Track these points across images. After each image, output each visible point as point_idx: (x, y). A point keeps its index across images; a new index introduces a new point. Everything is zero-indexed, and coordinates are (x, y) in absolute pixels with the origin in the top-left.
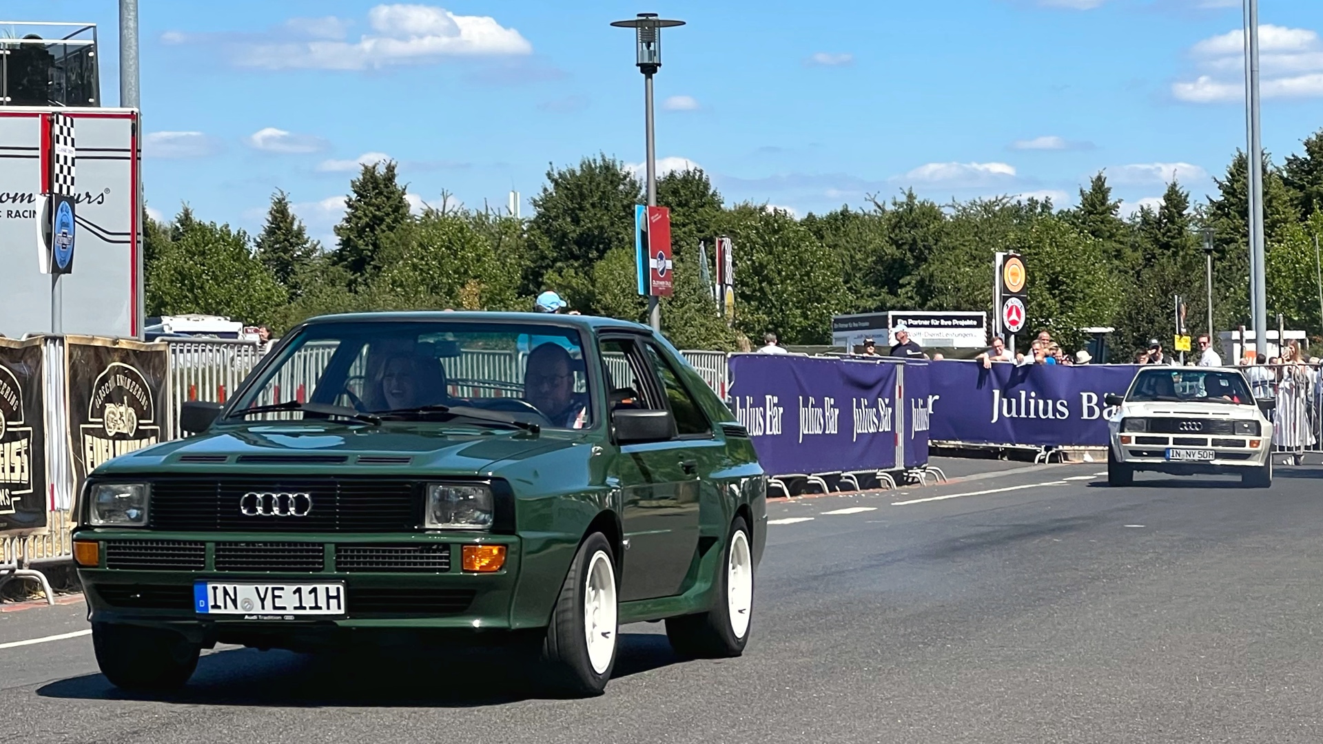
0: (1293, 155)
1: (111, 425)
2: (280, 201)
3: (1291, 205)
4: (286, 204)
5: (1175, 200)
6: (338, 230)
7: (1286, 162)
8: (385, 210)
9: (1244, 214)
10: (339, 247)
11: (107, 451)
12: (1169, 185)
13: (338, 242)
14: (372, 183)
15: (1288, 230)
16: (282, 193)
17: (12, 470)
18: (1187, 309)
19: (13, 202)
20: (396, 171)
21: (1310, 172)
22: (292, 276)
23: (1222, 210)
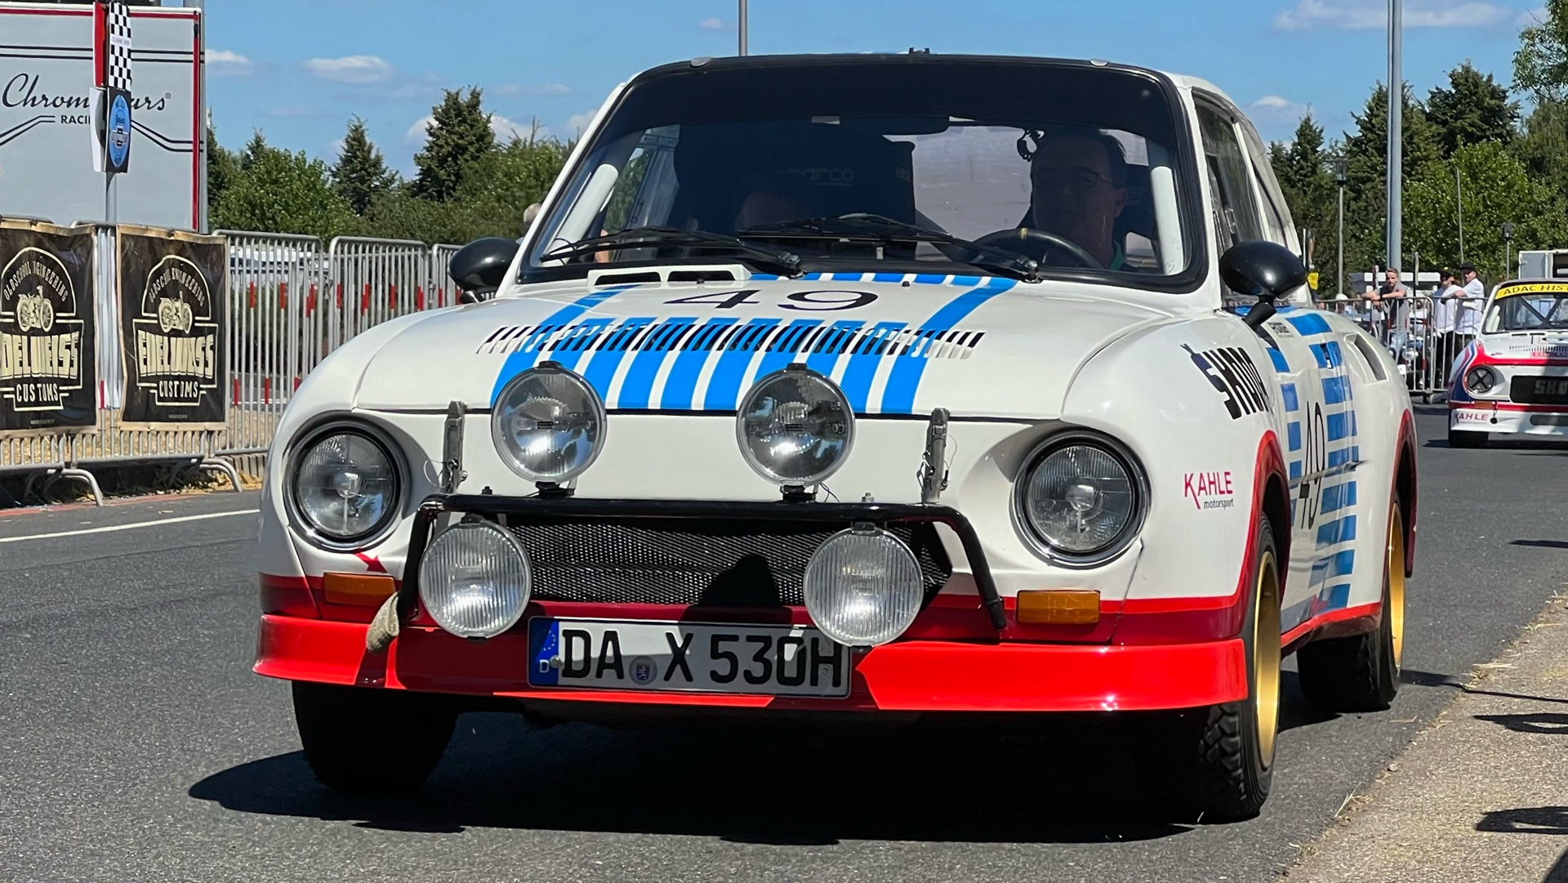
0: (1437, 89)
1: (167, 321)
2: (356, 130)
3: (1433, 142)
4: (363, 131)
5: (1308, 136)
6: (418, 159)
7: (1429, 96)
8: (469, 138)
9: (1382, 151)
10: (418, 178)
11: (162, 348)
12: (1303, 119)
13: (419, 171)
14: (455, 110)
15: (1429, 168)
16: (358, 119)
17: (60, 364)
18: (1316, 244)
19: (68, 106)
20: (481, 98)
21: (1454, 106)
22: (368, 206)
23: (1360, 147)
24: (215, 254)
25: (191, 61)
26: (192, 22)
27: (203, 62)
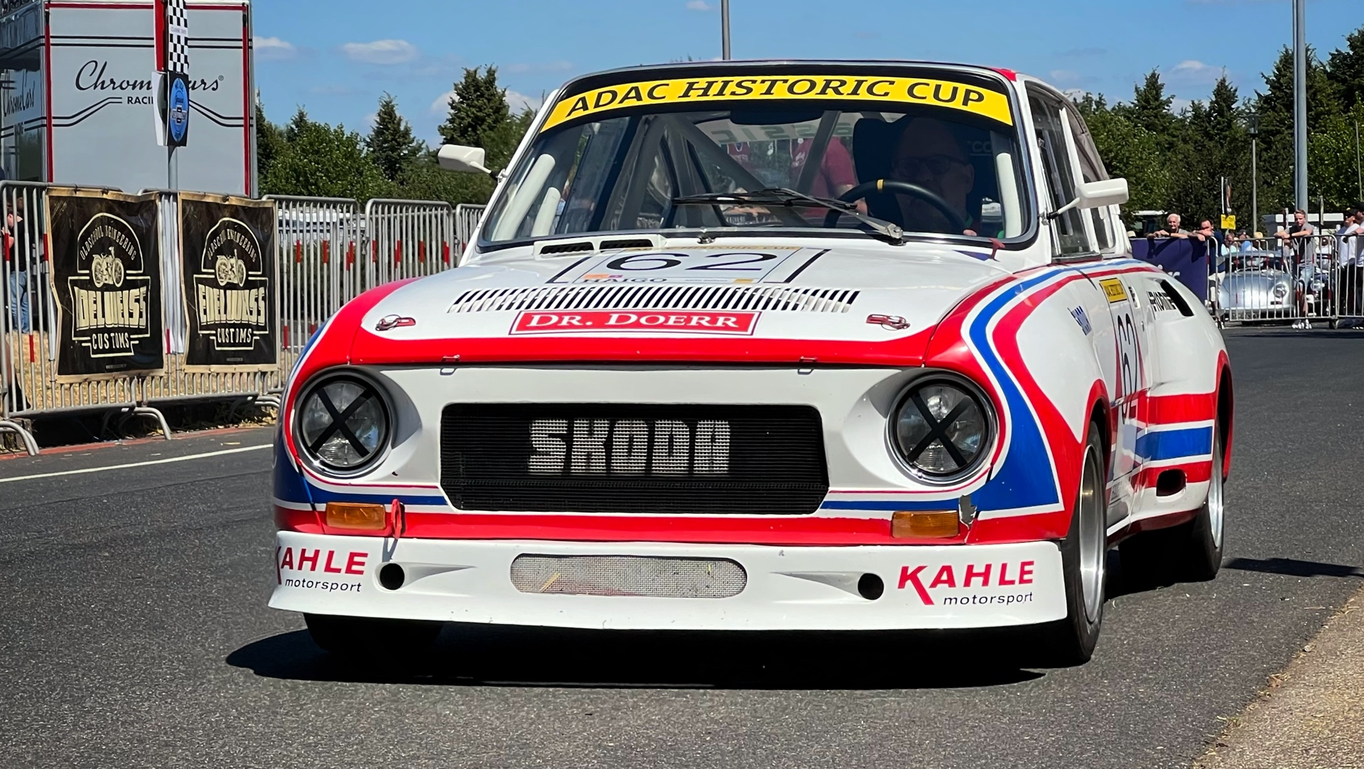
0: (1337, 51)
1: (223, 275)
2: (387, 105)
3: (1334, 98)
4: (393, 106)
5: (1224, 95)
6: (442, 130)
7: (1330, 57)
8: (486, 111)
9: (1289, 106)
11: (219, 299)
12: (1219, 80)
14: (474, 86)
15: (1331, 121)
16: (388, 95)
17: (131, 315)
18: (1232, 190)
19: (133, 89)
20: (496, 75)
21: (1351, 66)
22: (399, 173)
23: (1270, 104)
24: (264, 216)
25: (241, 48)
26: (240, 13)
27: (251, 48)
